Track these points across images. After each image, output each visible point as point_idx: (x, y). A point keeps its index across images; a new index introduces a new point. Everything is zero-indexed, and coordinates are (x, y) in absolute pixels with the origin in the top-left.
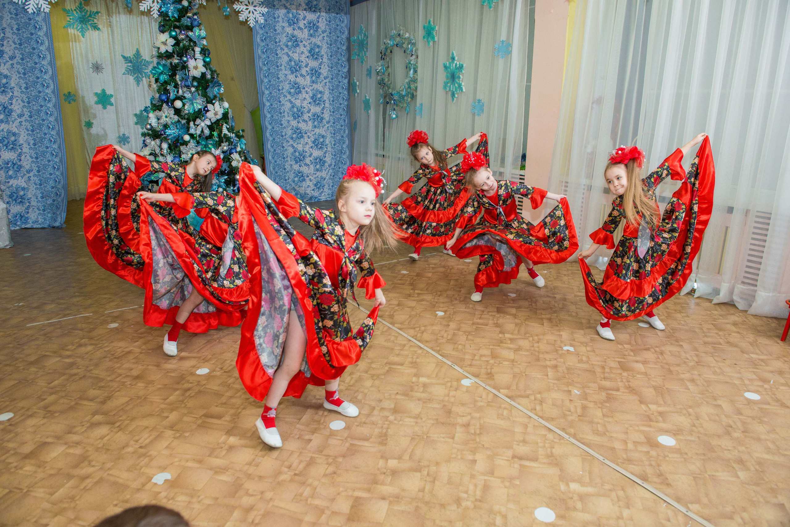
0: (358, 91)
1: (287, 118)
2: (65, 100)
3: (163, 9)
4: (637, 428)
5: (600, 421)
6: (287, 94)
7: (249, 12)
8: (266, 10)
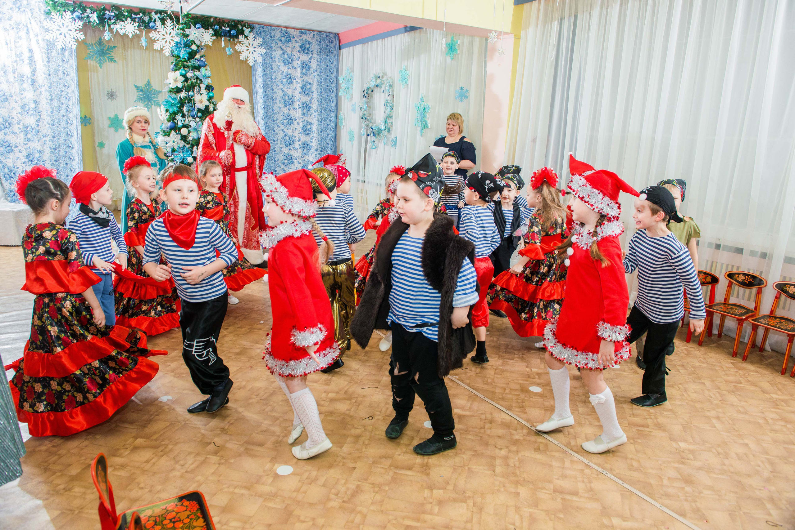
0: (344, 124)
1: (279, 145)
2: (82, 122)
3: (176, 52)
4: (517, 381)
5: (491, 377)
6: (280, 125)
7: (250, 53)
8: (265, 51)
